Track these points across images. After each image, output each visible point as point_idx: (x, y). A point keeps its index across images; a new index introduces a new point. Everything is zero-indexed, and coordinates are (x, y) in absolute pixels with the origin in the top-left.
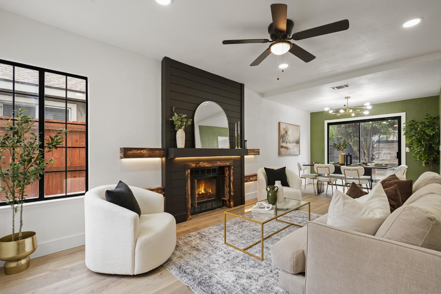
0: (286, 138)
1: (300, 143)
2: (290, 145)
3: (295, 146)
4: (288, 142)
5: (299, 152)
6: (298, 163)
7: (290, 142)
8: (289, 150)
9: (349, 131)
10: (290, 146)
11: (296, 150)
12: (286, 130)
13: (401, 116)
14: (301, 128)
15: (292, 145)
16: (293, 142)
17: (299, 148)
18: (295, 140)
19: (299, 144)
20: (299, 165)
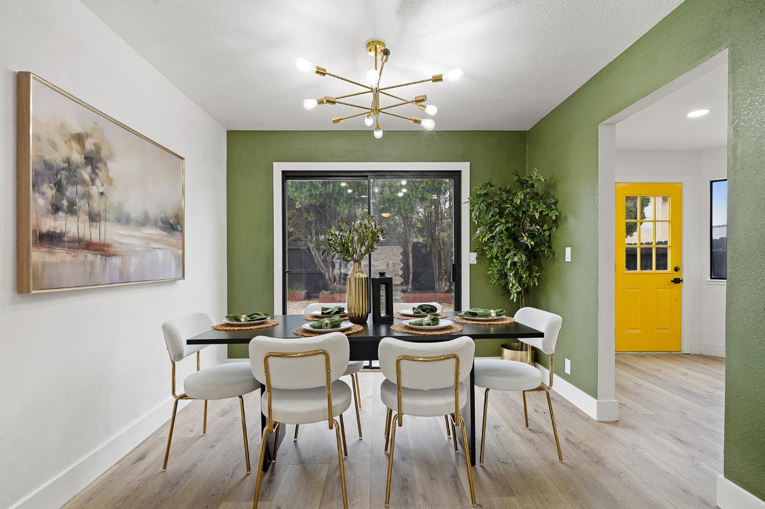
0: (95, 190)
1: (182, 232)
2: (124, 232)
3: (156, 241)
4: (110, 216)
5: (177, 266)
6: (165, 327)
7: (124, 220)
8: (116, 261)
9: (308, 218)
10: (125, 241)
11: (163, 256)
12: (89, 145)
13: (460, 172)
14: (188, 165)
15: (137, 234)
16: (145, 222)
17: (181, 252)
18: (154, 212)
19: (178, 234)
20: (170, 334)
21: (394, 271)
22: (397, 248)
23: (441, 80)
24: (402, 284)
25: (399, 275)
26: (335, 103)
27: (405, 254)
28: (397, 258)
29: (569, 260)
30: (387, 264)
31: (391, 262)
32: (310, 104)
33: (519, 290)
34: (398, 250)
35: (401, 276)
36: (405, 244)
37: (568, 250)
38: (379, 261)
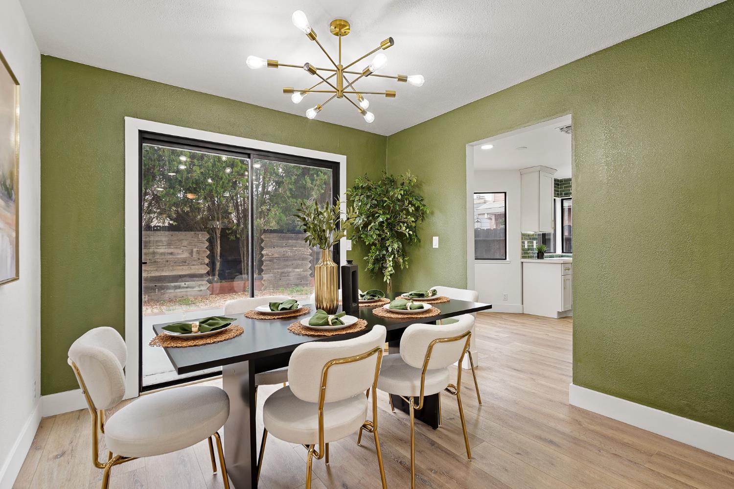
1: (16, 201)
5: (12, 259)
13: (339, 163)
17: (14, 235)
19: (11, 206)
21: (199, 259)
22: (203, 234)
23: (406, 81)
24: (208, 273)
25: (204, 264)
26: (314, 74)
27: (211, 241)
28: (202, 245)
29: (437, 247)
30: (190, 251)
31: (195, 250)
32: (256, 63)
33: (392, 272)
34: (204, 237)
35: (207, 265)
36: (212, 231)
37: (436, 240)
38: (180, 248)
